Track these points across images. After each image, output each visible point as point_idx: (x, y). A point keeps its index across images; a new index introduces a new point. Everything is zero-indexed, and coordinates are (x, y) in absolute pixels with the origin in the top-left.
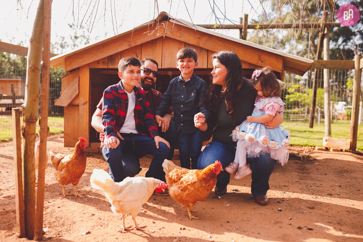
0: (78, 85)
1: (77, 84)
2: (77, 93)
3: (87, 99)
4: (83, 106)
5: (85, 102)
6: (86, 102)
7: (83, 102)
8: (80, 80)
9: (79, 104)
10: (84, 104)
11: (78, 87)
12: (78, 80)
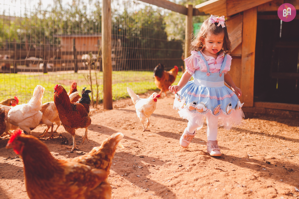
0: (241, 32)
1: (239, 31)
2: (240, 42)
3: (253, 49)
4: (246, 58)
5: (250, 52)
6: (252, 54)
7: (247, 53)
8: (244, 27)
9: (241, 55)
10: (248, 56)
11: (241, 35)
12: (242, 27)
